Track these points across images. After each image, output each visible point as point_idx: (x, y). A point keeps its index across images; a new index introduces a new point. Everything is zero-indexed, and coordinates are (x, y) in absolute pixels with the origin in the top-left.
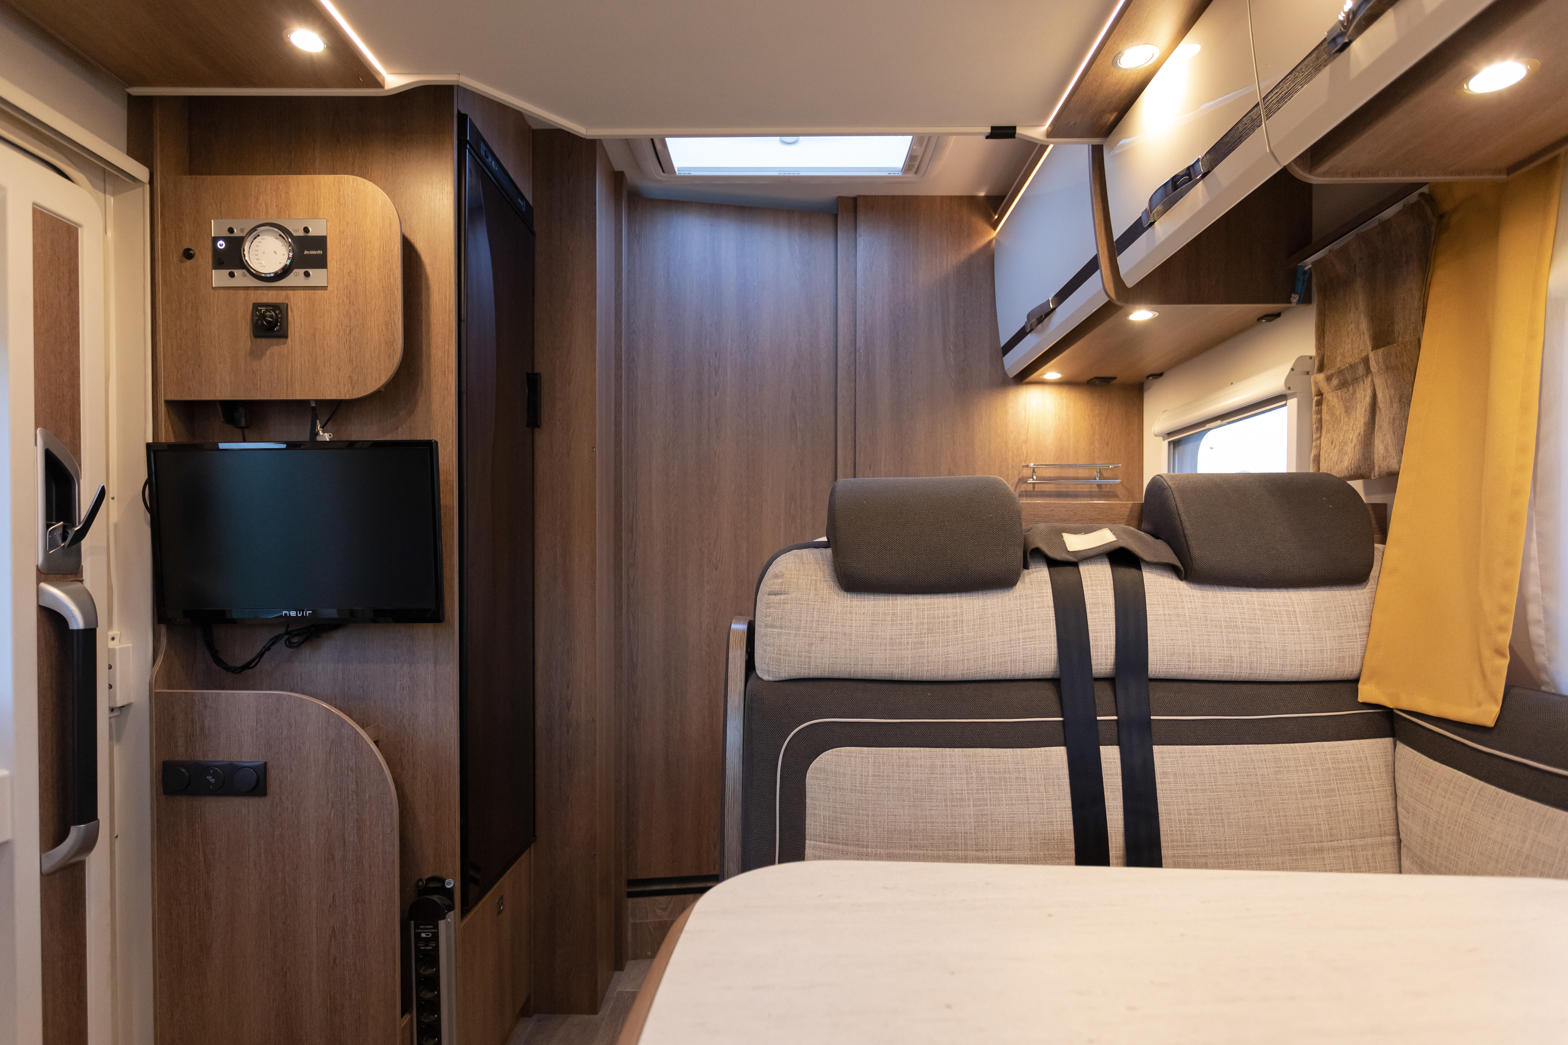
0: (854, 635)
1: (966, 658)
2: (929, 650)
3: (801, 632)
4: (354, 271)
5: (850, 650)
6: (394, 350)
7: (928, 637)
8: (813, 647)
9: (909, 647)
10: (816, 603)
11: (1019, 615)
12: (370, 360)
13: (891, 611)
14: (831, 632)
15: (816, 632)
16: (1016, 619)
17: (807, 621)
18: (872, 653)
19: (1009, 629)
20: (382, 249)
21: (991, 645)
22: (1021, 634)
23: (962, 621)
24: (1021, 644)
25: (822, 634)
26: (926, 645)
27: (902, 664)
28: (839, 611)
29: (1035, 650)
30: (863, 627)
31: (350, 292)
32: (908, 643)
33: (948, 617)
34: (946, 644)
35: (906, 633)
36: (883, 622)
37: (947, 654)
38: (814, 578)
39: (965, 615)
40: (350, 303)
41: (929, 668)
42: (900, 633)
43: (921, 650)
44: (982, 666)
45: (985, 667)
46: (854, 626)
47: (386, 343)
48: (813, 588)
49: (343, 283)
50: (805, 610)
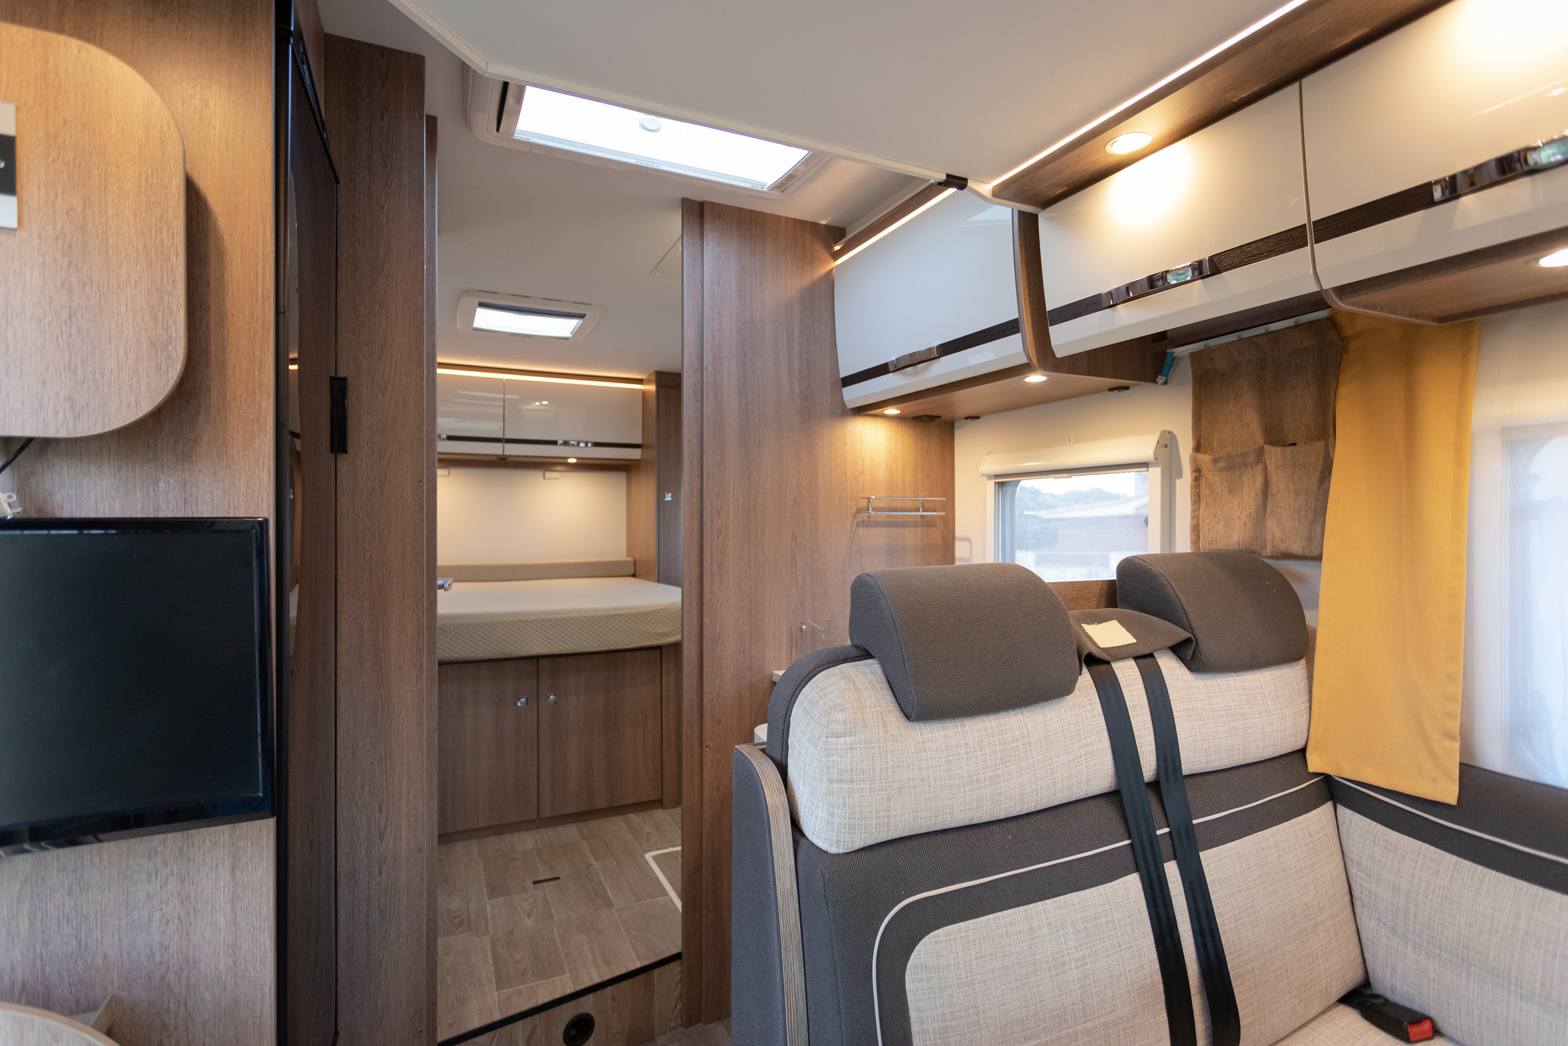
0: (931, 779)
1: (1039, 787)
2: (1006, 783)
3: (877, 785)
4: (79, 210)
5: (930, 798)
6: (169, 357)
7: (1002, 768)
8: (892, 802)
9: (987, 783)
10: (888, 744)
11: (1077, 728)
12: (115, 371)
13: (963, 742)
14: (909, 779)
15: (893, 782)
16: (1075, 733)
17: (881, 770)
18: (952, 798)
19: (1071, 746)
20: (143, 180)
21: (1058, 768)
22: (1082, 750)
23: (1030, 743)
24: (1084, 761)
25: (900, 783)
26: (1002, 778)
27: (981, 806)
28: (913, 750)
29: (1095, 766)
30: (940, 766)
31: (70, 246)
32: (985, 779)
33: (1017, 740)
34: (1020, 774)
35: (981, 767)
36: (958, 757)
37: (1023, 786)
38: (878, 709)
39: (1031, 736)
40: (69, 265)
41: (1007, 806)
42: (977, 768)
43: (998, 785)
44: (1053, 794)
45: (1055, 794)
46: (930, 767)
47: (153, 344)
48: (881, 724)
49: (54, 228)
50: (878, 755)
